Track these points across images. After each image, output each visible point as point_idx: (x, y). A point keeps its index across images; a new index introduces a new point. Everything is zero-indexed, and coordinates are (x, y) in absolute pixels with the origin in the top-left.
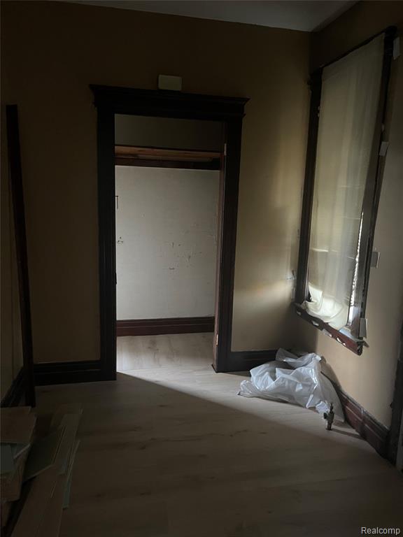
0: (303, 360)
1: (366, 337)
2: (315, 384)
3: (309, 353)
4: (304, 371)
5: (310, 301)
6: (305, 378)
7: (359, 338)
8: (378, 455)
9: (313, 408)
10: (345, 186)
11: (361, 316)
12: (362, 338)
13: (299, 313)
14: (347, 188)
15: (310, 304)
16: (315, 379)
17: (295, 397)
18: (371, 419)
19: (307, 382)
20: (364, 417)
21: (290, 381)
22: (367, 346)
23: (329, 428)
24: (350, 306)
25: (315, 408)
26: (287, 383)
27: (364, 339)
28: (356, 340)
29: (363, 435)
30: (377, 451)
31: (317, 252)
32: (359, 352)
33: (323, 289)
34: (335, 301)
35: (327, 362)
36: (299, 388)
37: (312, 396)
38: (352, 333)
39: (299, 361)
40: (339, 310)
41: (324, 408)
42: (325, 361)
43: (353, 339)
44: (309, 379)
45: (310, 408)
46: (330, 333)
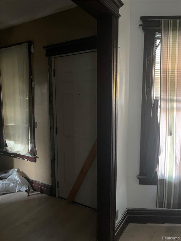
0: (9, 173)
1: (37, 155)
2: (18, 181)
3: (11, 169)
4: (12, 177)
5: (7, 147)
6: (13, 180)
7: (35, 156)
8: (49, 196)
9: (19, 191)
10: (19, 98)
11: (34, 147)
12: (36, 156)
13: (3, 154)
14: (20, 99)
15: (8, 148)
16: (18, 179)
17: (10, 190)
18: (44, 184)
19: (14, 181)
20: (41, 185)
21: (6, 184)
22: (38, 158)
23: (29, 195)
24: (29, 144)
25: (20, 190)
26: (5, 185)
27: (37, 156)
28: (34, 157)
29: (42, 192)
30: (48, 195)
31: (8, 125)
32: (35, 161)
33: (14, 140)
34: (22, 144)
35: (21, 170)
36: (12, 185)
37: (18, 186)
38: (31, 155)
39: (7, 174)
40: (24, 147)
41: (24, 189)
42: (19, 170)
43: (32, 157)
44: (15, 180)
45: (17, 192)
46: (20, 157)
